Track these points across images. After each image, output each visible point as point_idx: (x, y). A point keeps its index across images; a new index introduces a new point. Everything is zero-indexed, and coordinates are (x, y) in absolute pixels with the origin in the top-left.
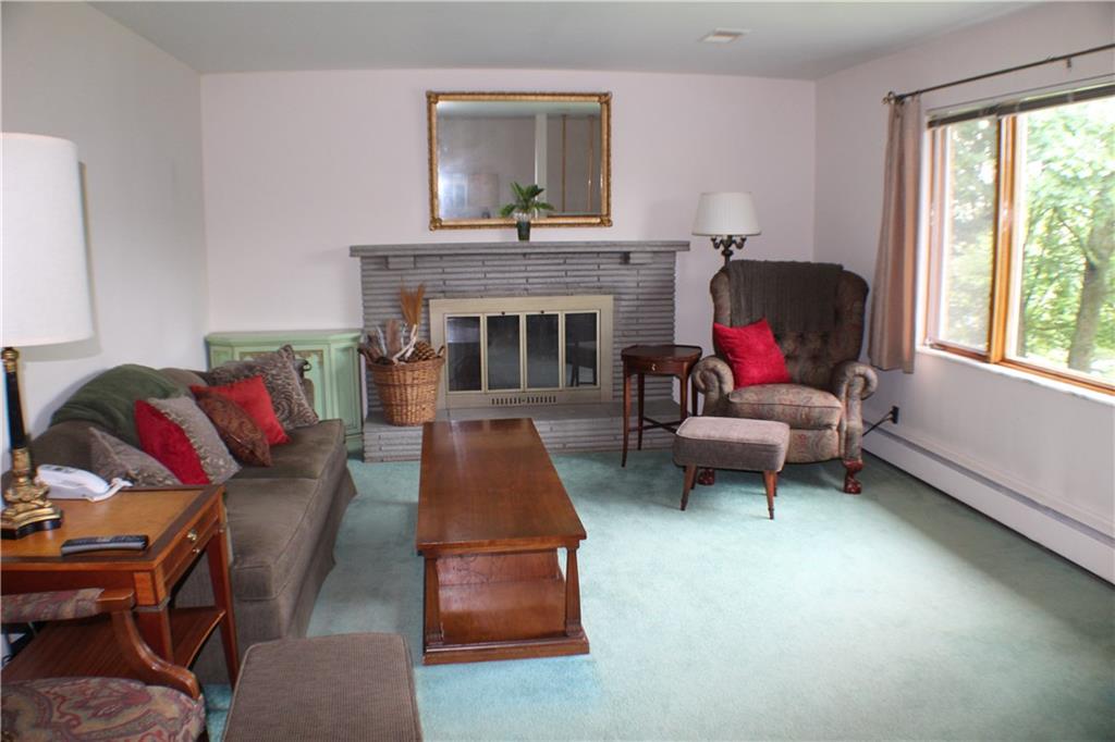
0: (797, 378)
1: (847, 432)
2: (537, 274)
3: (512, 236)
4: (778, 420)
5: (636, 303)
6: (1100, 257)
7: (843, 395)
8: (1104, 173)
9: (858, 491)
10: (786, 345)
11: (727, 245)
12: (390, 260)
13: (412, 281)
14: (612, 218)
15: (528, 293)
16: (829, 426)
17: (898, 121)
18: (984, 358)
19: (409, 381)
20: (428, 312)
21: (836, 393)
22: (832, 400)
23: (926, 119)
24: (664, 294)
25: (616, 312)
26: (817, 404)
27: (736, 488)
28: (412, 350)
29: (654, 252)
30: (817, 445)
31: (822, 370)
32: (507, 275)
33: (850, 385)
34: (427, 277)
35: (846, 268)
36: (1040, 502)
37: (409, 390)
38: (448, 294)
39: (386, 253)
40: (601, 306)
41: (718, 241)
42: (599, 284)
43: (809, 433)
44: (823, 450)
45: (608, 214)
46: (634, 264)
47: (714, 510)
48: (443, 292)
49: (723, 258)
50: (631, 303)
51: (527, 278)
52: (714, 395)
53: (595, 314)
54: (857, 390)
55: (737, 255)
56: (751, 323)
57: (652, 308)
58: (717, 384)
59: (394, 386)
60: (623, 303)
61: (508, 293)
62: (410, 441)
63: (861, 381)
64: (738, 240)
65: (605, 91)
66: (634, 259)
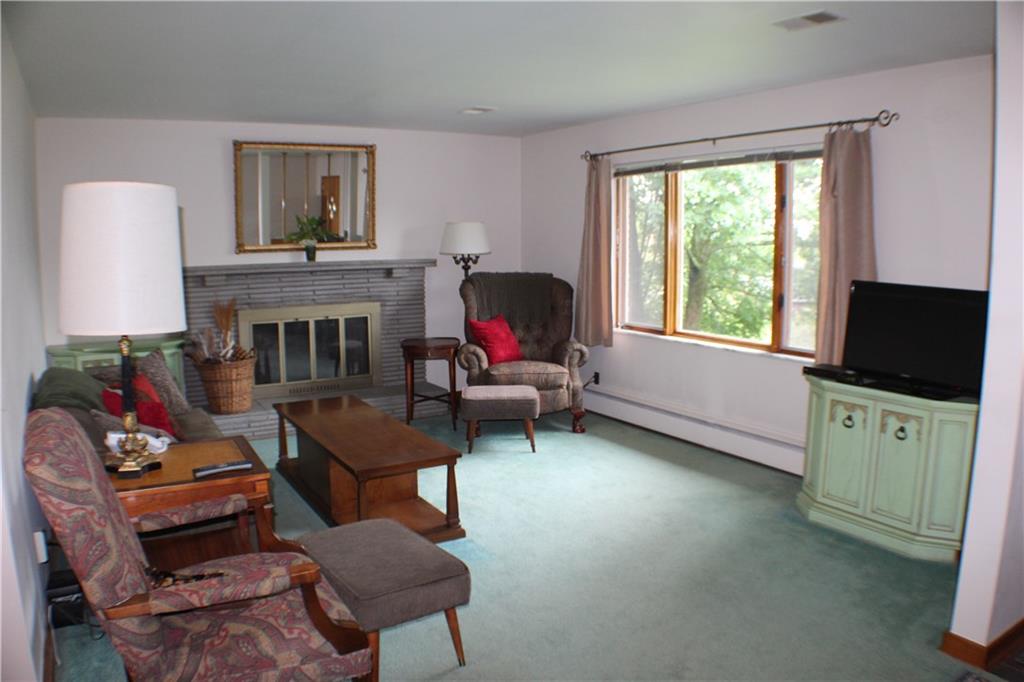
0: (527, 356)
1: (573, 390)
2: (321, 288)
3: (303, 257)
4: (526, 384)
5: (397, 307)
6: (701, 261)
7: (567, 365)
8: (709, 200)
9: (583, 431)
10: (517, 333)
11: (466, 261)
12: (207, 279)
13: (225, 296)
14: (377, 242)
15: (315, 302)
16: (561, 386)
17: (594, 173)
18: (662, 333)
19: (234, 377)
20: (237, 322)
21: (561, 363)
22: (560, 369)
23: (613, 171)
24: (416, 301)
25: (382, 315)
26: (552, 371)
27: (499, 437)
28: (231, 352)
29: (410, 268)
30: (554, 400)
31: (545, 350)
32: (298, 289)
33: (571, 358)
34: (238, 292)
35: (555, 276)
36: (709, 421)
37: (234, 383)
38: (253, 306)
39: (202, 273)
40: (371, 311)
41: (458, 258)
42: (368, 294)
43: (549, 393)
44: (558, 403)
45: (373, 239)
46: (396, 278)
47: (489, 451)
48: (248, 304)
49: (463, 272)
50: (392, 308)
51: (314, 291)
52: (476, 371)
53: (366, 318)
54: (576, 361)
55: (474, 269)
56: (491, 318)
57: (407, 312)
58: (477, 363)
59: (222, 381)
60: (388, 308)
61: (299, 303)
62: (236, 426)
63: (577, 354)
64: (474, 258)
65: (370, 143)
66: (396, 273)
